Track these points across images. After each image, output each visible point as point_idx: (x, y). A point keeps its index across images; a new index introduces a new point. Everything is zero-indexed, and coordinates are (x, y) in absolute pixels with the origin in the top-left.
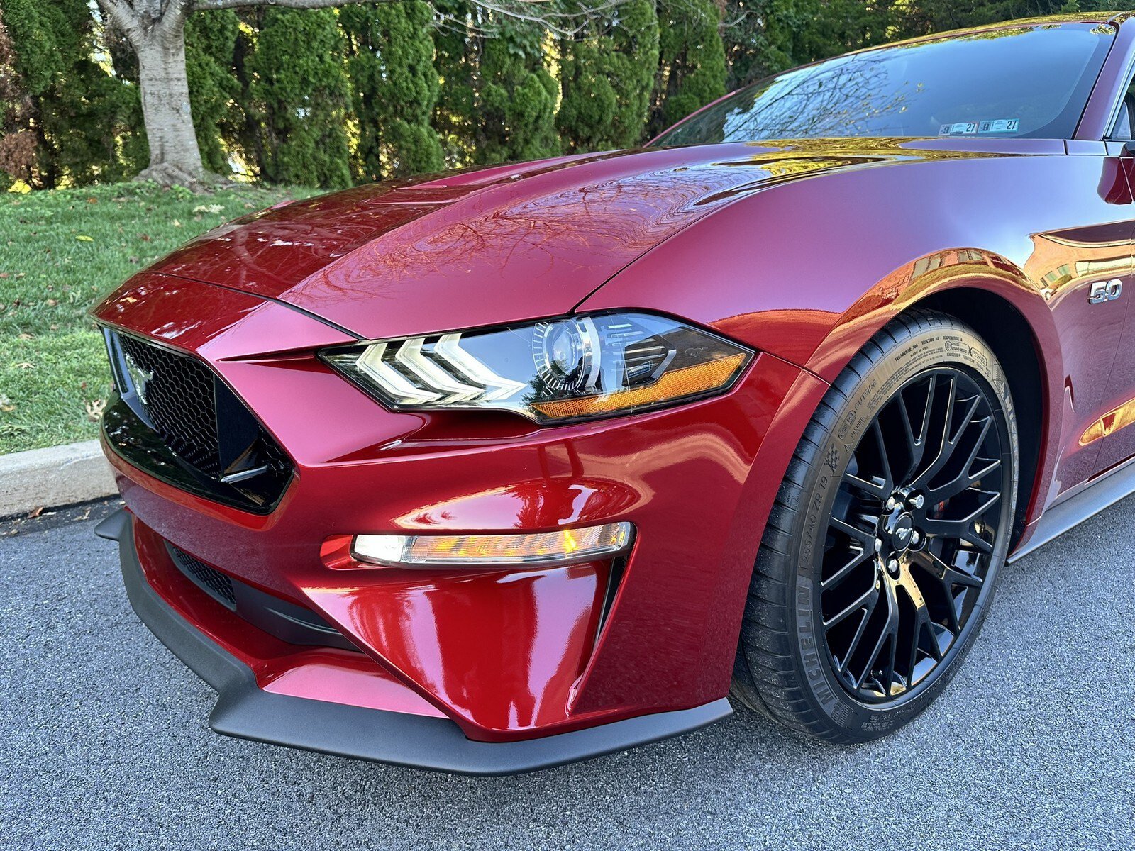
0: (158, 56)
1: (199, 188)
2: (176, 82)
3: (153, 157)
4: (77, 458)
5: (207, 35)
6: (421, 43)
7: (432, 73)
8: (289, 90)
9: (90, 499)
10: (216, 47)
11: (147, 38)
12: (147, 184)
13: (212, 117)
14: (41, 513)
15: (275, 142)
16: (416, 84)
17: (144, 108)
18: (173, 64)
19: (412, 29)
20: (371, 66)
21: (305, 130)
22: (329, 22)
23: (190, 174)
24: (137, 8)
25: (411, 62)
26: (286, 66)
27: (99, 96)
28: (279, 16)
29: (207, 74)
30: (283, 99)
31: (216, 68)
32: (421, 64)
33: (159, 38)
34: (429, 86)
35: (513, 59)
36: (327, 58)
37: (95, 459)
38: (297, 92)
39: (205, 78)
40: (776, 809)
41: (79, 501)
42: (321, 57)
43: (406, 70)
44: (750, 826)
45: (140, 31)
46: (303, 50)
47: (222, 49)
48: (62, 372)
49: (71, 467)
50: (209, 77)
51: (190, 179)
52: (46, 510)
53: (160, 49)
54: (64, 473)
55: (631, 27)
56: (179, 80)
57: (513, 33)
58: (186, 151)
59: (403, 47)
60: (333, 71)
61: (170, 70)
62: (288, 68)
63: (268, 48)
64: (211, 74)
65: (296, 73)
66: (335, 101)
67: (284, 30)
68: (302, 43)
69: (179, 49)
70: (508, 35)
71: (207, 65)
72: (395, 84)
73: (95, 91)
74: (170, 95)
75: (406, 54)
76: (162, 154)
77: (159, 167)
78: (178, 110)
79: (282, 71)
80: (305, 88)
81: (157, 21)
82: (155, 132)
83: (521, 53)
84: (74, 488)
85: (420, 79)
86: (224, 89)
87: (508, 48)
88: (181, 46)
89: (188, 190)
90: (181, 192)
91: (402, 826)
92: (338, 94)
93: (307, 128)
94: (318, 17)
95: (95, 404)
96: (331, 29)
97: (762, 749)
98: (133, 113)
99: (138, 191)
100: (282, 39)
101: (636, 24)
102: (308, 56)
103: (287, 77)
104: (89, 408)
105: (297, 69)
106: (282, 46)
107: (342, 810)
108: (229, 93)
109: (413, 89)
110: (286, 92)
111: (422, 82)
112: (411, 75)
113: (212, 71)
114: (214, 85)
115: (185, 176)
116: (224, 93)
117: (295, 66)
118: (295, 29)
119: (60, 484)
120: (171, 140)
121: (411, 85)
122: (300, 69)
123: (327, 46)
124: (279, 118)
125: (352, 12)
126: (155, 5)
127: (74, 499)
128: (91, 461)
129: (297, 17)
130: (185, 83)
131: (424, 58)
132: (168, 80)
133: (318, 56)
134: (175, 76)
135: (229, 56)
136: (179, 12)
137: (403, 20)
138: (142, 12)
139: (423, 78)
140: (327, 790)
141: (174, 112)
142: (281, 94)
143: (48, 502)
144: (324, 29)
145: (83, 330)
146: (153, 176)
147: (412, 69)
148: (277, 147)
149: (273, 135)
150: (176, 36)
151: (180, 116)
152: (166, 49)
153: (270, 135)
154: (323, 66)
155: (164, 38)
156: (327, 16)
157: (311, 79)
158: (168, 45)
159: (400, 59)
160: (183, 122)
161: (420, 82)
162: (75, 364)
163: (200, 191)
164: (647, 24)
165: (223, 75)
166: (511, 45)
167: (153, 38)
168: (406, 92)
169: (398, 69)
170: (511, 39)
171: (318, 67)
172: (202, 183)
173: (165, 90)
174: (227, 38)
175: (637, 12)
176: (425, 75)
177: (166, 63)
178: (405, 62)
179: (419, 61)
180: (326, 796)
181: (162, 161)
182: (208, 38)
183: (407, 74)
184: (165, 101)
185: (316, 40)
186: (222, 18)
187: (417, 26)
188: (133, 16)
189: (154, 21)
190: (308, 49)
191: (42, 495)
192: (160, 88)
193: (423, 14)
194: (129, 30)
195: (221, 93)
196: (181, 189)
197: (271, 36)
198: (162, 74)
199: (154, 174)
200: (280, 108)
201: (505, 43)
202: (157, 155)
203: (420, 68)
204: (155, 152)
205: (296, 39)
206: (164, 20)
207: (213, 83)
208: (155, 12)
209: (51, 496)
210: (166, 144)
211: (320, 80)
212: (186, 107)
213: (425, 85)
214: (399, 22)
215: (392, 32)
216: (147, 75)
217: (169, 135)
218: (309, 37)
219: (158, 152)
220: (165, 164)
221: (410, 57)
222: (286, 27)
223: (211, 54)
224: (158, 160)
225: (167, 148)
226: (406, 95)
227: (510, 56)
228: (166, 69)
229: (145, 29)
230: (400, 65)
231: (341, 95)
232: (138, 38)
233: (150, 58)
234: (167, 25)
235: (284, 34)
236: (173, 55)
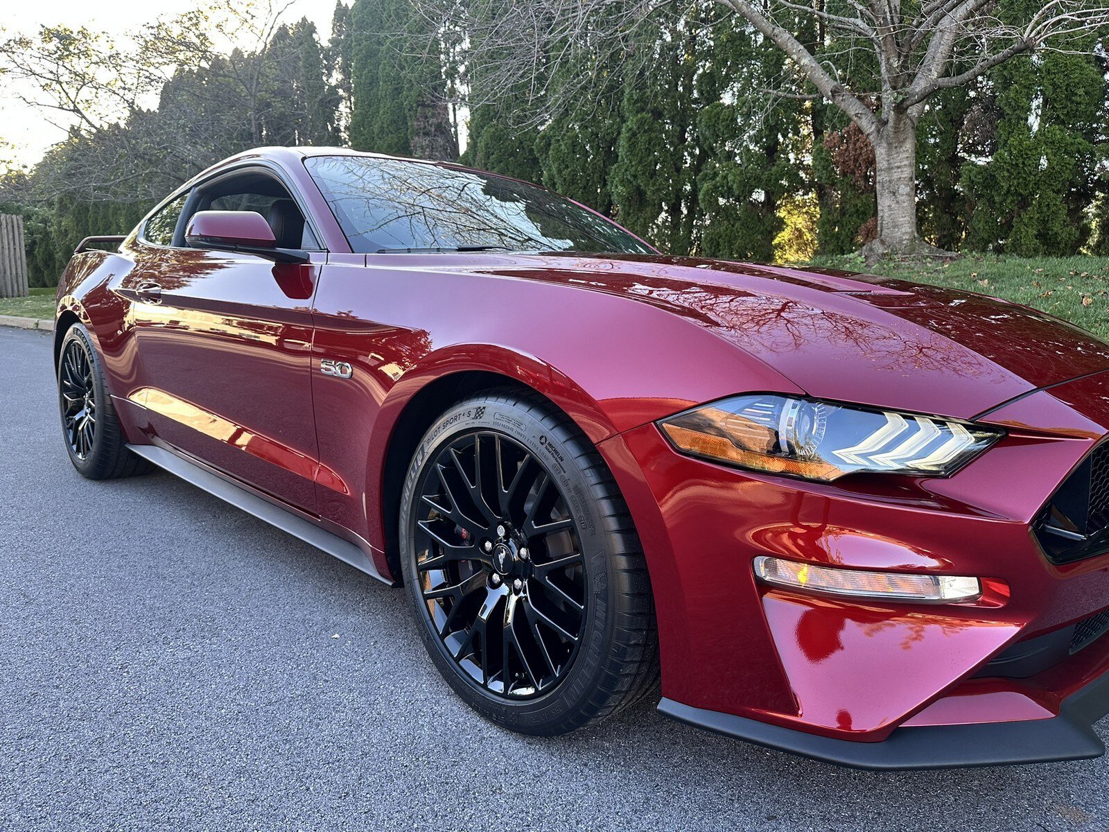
0: (885, 151)
2: (896, 170)
18: (895, 156)
45: (875, 134)
53: (885, 145)
56: (898, 167)
61: (892, 161)
69: (901, 142)
74: (889, 181)
76: (881, 230)
78: (894, 193)
82: (880, 212)
120: (886, 219)
132: (889, 169)
134: (896, 165)
136: (892, 113)
141: (891, 195)
150: (896, 132)
151: (896, 197)
152: (889, 144)
155: (888, 135)
158: (891, 140)
160: (898, 202)
167: (882, 137)
173: (886, 178)
177: (889, 156)
184: (886, 187)
188: (872, 123)
189: (885, 123)
202: (878, 232)
206: (889, 121)
210: (883, 222)
212: (904, 189)
216: (880, 166)
217: (887, 214)
225: (884, 226)
228: (889, 161)
229: (878, 131)
232: (874, 139)
233: (878, 154)
234: (889, 125)
236: (896, 148)
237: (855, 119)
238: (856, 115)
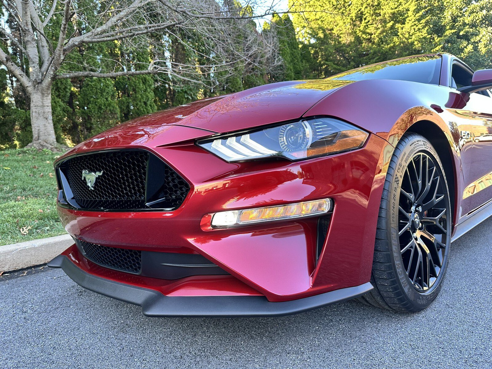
0: (39, 97)
1: (55, 150)
2: (46, 107)
3: (34, 138)
4: (21, 248)
5: (58, 90)
6: (149, 93)
7: (154, 105)
8: (93, 111)
9: (25, 267)
10: (62, 95)
11: (35, 90)
12: (32, 149)
13: (59, 123)
14: (2, 274)
15: (86, 133)
16: (147, 109)
17: (31, 118)
18: (46, 100)
19: (145, 88)
20: (127, 102)
21: (99, 128)
22: (110, 85)
23: (51, 144)
24: (31, 78)
25: (145, 100)
26: (92, 102)
27: (8, 115)
28: (90, 83)
29: (58, 106)
30: (90, 115)
31: (62, 103)
32: (149, 101)
33: (40, 90)
34: (152, 110)
35: (186, 99)
36: (109, 99)
37: (29, 249)
38: (96, 112)
39: (57, 107)
40: (391, 338)
41: (20, 268)
42: (107, 99)
43: (143, 104)
44: (383, 344)
45: (32, 87)
46: (99, 96)
47: (64, 96)
48: (6, 217)
49: (17, 252)
50: (58, 107)
51: (51, 146)
52: (5, 273)
53: (40, 94)
54: (14, 255)
55: (232, 88)
56: (48, 106)
57: (186, 90)
58: (49, 135)
59: (141, 95)
60: (112, 104)
61: (44, 102)
62: (93, 103)
63: (84, 95)
64: (60, 106)
65: (96, 105)
66: (113, 116)
67: (91, 88)
68: (99, 93)
69: (48, 94)
70: (184, 91)
71: (58, 102)
72: (138, 109)
73: (7, 113)
74: (44, 112)
75: (142, 97)
76: (39, 137)
77: (37, 142)
78: (47, 119)
79: (90, 104)
80: (100, 111)
81: (41, 83)
82: (36, 127)
83: (190, 97)
84: (18, 262)
85: (148, 107)
86: (65, 112)
87: (184, 95)
88: (50, 93)
89: (50, 151)
90: (47, 152)
91: (229, 362)
92: (114, 113)
93: (100, 127)
94: (106, 83)
95: (24, 228)
96: (111, 88)
97: (374, 319)
98: (24, 122)
99: (27, 151)
100: (91, 92)
101: (234, 87)
102: (101, 99)
103: (92, 106)
104: (21, 230)
105: (97, 103)
106: (90, 94)
107: (198, 359)
108: (67, 113)
109: (146, 111)
110: (91, 112)
111: (149, 108)
112: (145, 106)
113: (60, 104)
114: (60, 110)
115: (48, 145)
116: (65, 113)
117: (96, 102)
118: (96, 88)
119: (12, 260)
120: (43, 131)
121: (145, 110)
122: (98, 103)
123: (109, 94)
124: (88, 123)
125: (120, 82)
126: (39, 77)
127: (18, 267)
128: (27, 249)
129: (97, 83)
130: (51, 108)
131: (150, 99)
132: (43, 106)
133: (105, 98)
134: (46, 105)
135: (67, 99)
136: (50, 80)
137: (141, 85)
138: (33, 80)
139: (150, 107)
140: (188, 354)
141: (45, 119)
142: (90, 113)
143: (6, 269)
144: (108, 88)
145: (13, 201)
146: (34, 145)
147: (145, 103)
148: (87, 135)
149: (85, 130)
150: (48, 89)
151: (48, 121)
152: (43, 94)
153: (84, 130)
154: (108, 102)
155: (43, 90)
156: (110, 83)
157: (103, 107)
158: (44, 93)
159: (140, 99)
160: (49, 123)
161: (148, 108)
162: (12, 214)
163: (55, 151)
164: (239, 86)
165: (64, 106)
166: (186, 94)
167: (38, 90)
168: (143, 112)
169: (139, 103)
170: (186, 92)
171: (106, 102)
172: (56, 148)
173: (41, 111)
174: (67, 92)
175: (235, 82)
176: (151, 106)
177: (43, 100)
178: (142, 100)
179: (148, 100)
180: (188, 356)
181: (38, 139)
182: (59, 91)
183: (143, 105)
184: (41, 115)
185: (105, 92)
186: (65, 84)
187: (147, 87)
188: (29, 81)
189: (38, 83)
190: (102, 96)
191: (3, 266)
192: (40, 110)
193: (149, 82)
194: (27, 87)
195: (63, 113)
196: (47, 150)
197: (86, 91)
198: (41, 104)
199: (35, 145)
200: (88, 119)
201: (183, 93)
202: (36, 137)
203: (149, 103)
204: (35, 135)
205: (97, 92)
206: (43, 82)
207: (60, 109)
208: (39, 80)
209: (7, 267)
210: (40, 132)
211: (107, 108)
212: (50, 117)
213: (151, 110)
214: (140, 85)
215: (137, 89)
216: (34, 104)
217: (42, 129)
218: (102, 91)
219: (37, 136)
220: (40, 141)
221: (144, 99)
222: (93, 87)
223: (59, 98)
224: (36, 139)
225: (41, 134)
226: (143, 113)
227: (186, 98)
228: (42, 102)
229: (35, 86)
230: (140, 102)
231: (115, 114)
232: (31, 90)
233: (36, 98)
234: (44, 85)
235: (91, 90)
236: (46, 96)
237: (20, 77)
238: (20, 75)
